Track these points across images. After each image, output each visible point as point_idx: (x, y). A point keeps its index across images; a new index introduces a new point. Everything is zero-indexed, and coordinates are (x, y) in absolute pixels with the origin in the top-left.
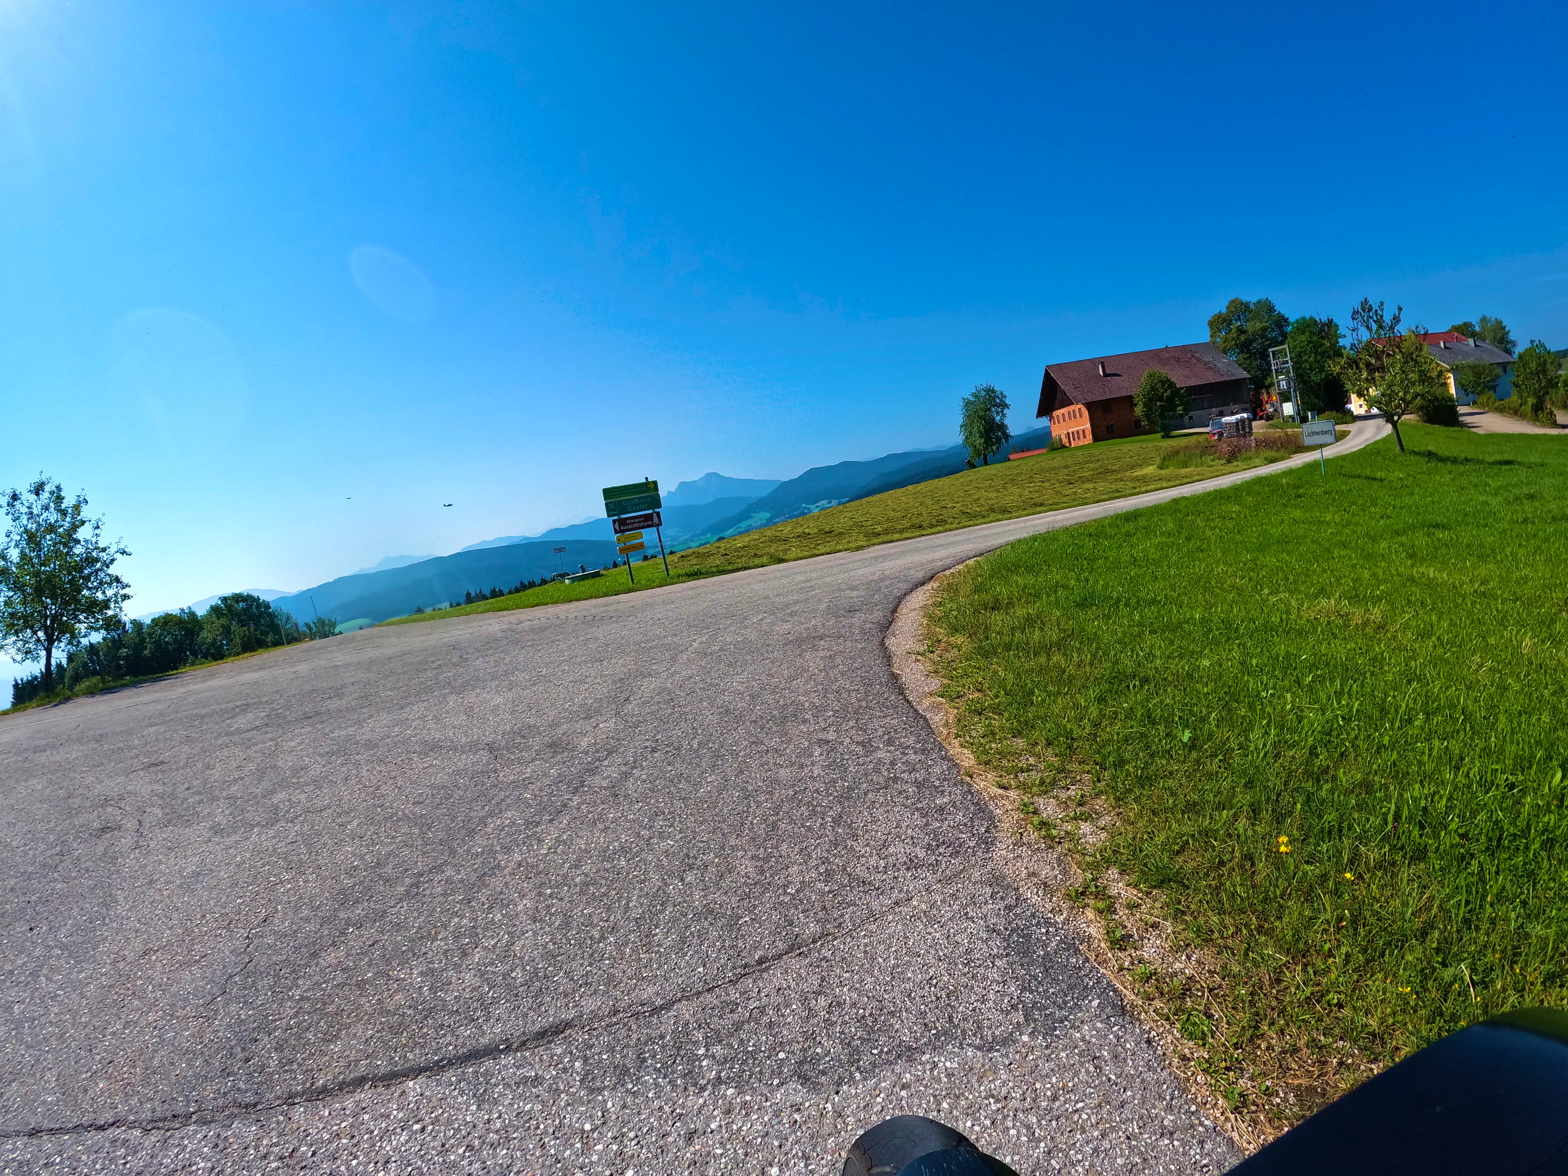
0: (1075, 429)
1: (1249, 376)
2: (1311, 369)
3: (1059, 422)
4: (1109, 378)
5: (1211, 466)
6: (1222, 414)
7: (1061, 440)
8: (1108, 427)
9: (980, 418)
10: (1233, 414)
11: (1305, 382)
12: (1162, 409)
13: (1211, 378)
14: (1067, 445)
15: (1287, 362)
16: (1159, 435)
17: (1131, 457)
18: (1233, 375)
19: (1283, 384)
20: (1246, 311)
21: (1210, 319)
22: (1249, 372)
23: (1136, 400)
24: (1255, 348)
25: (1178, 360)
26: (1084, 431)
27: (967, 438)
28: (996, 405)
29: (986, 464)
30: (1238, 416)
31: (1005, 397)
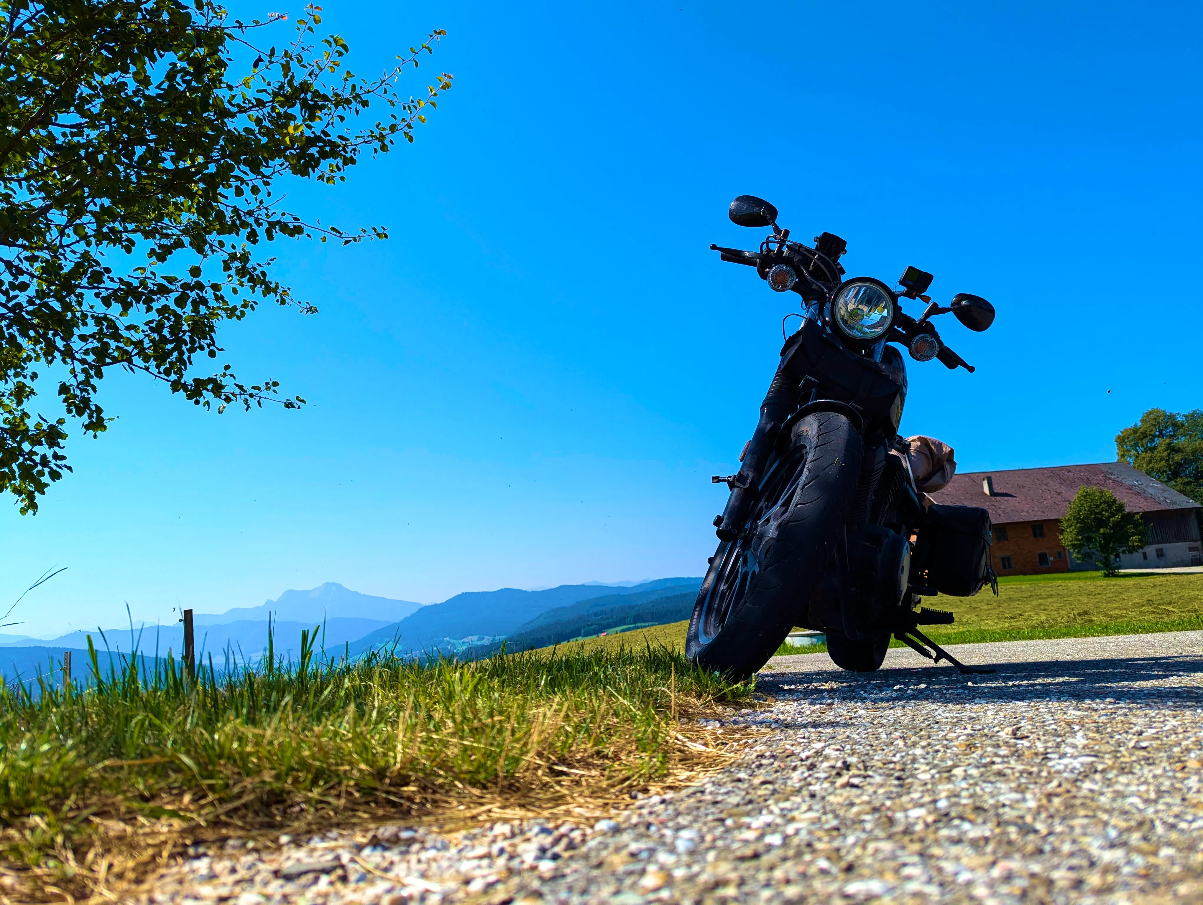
1: (1197, 506)
4: (998, 498)
13: (1145, 505)
18: (1175, 503)
21: (1119, 434)
22: (1196, 500)
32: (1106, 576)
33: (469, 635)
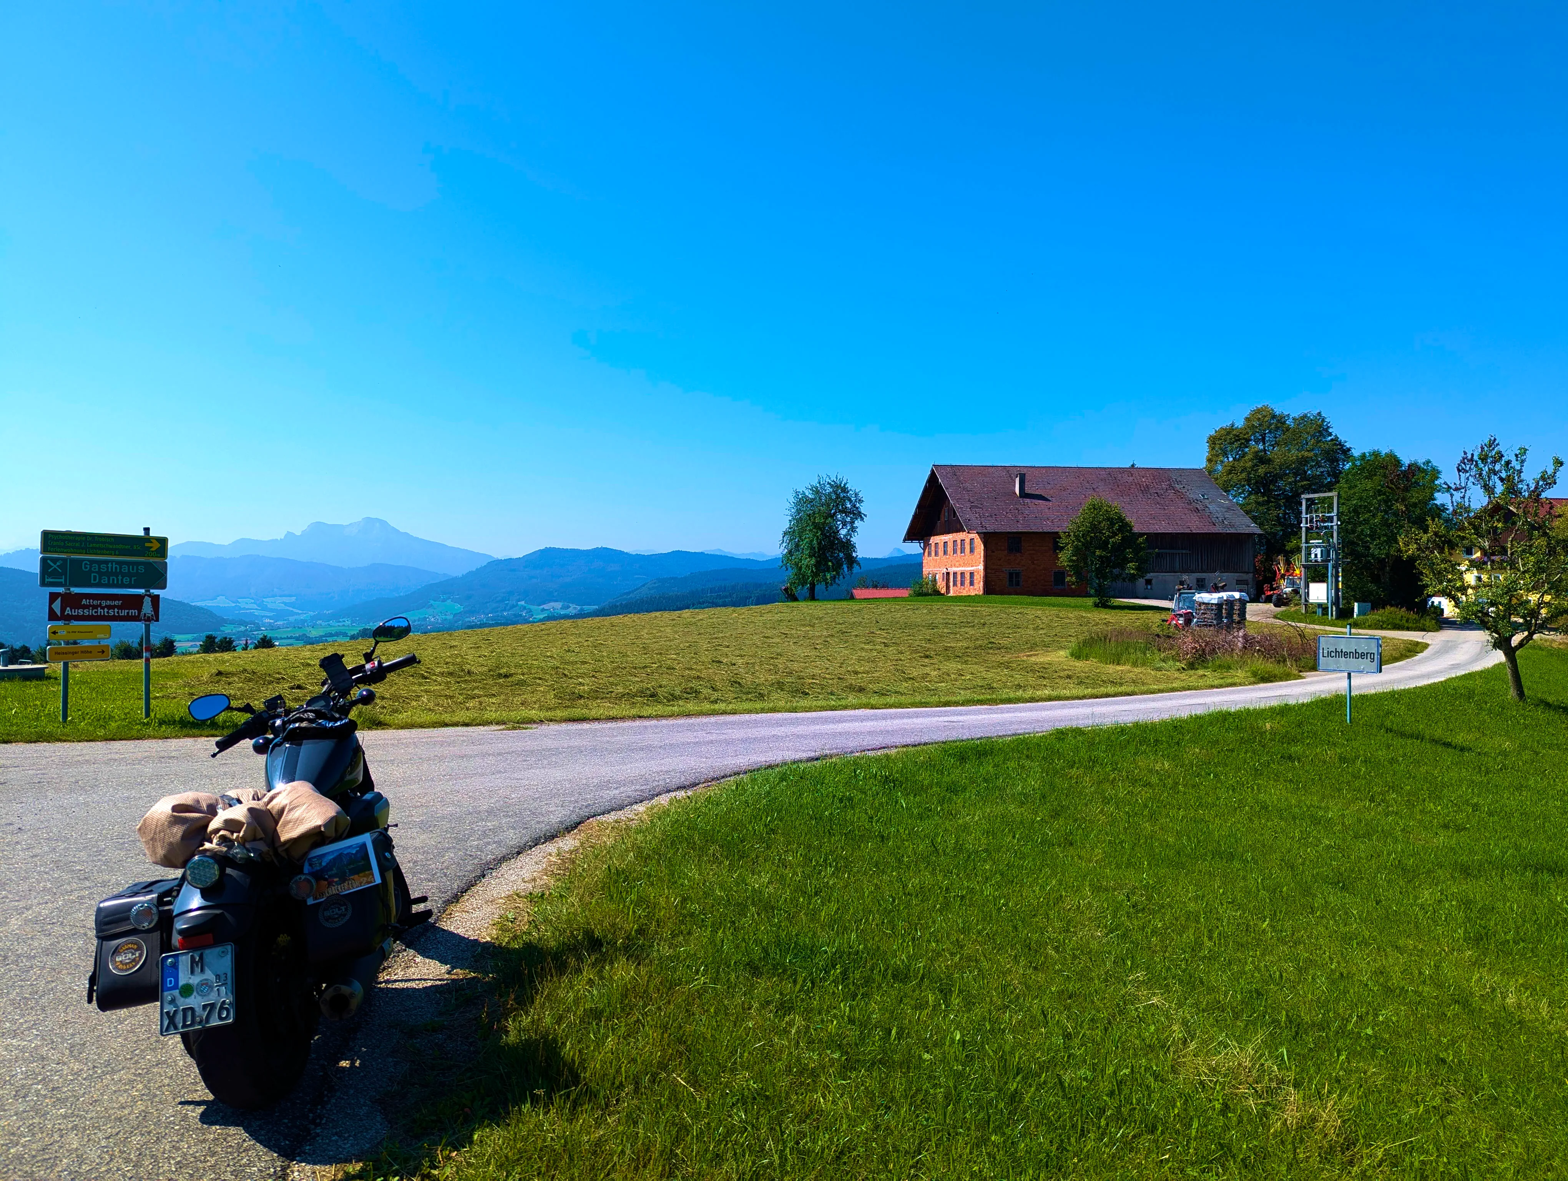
0: (959, 569)
1: (1259, 531)
2: (1373, 536)
3: (936, 554)
4: (1027, 501)
5: (1159, 669)
6: (1202, 586)
7: (934, 580)
8: (1011, 575)
9: (816, 526)
10: (1216, 589)
11: (1357, 556)
12: (1102, 562)
13: (1195, 525)
14: (943, 591)
15: (1331, 519)
16: (1090, 601)
17: (1036, 629)
18: (1232, 526)
19: (1317, 553)
20: (1277, 428)
21: (1213, 433)
22: (1261, 525)
23: (1063, 541)
24: (1279, 488)
25: (1145, 490)
26: (972, 574)
27: (790, 552)
28: (845, 511)
29: (812, 597)
30: (1224, 595)
31: (861, 501)
32: (1096, 605)
33: (550, 601)
